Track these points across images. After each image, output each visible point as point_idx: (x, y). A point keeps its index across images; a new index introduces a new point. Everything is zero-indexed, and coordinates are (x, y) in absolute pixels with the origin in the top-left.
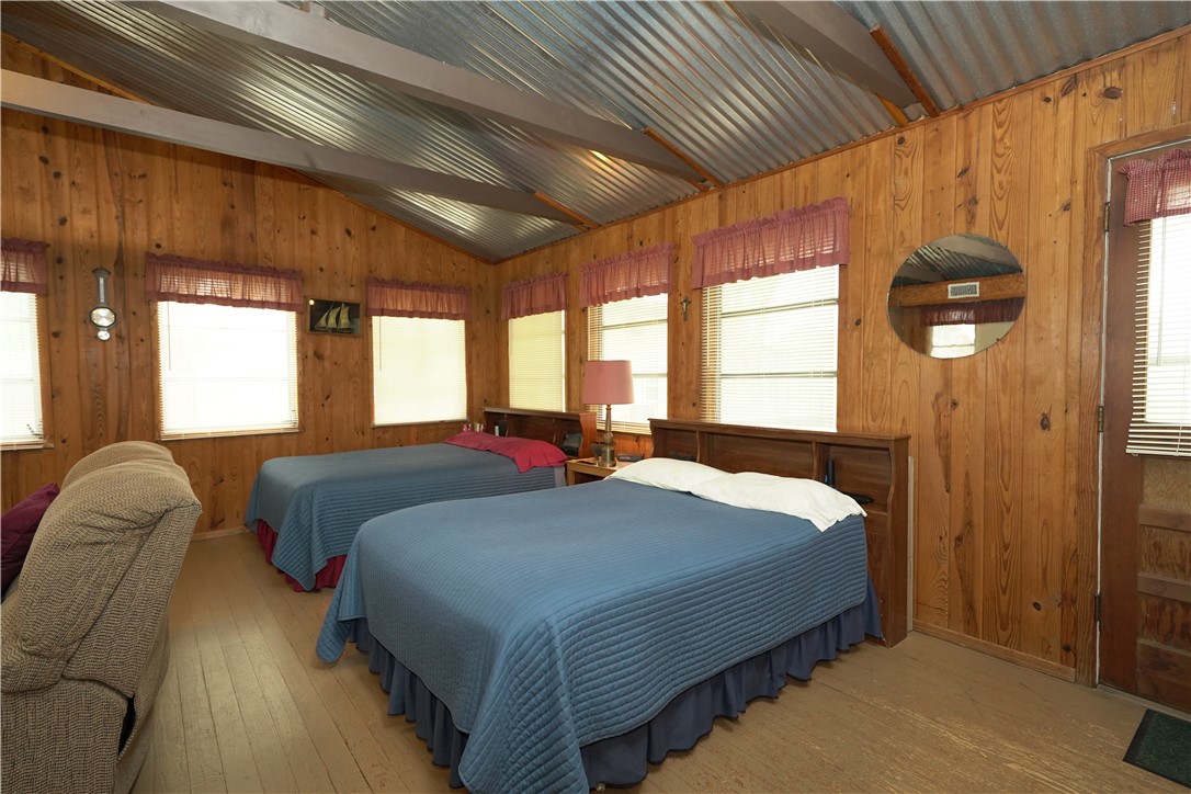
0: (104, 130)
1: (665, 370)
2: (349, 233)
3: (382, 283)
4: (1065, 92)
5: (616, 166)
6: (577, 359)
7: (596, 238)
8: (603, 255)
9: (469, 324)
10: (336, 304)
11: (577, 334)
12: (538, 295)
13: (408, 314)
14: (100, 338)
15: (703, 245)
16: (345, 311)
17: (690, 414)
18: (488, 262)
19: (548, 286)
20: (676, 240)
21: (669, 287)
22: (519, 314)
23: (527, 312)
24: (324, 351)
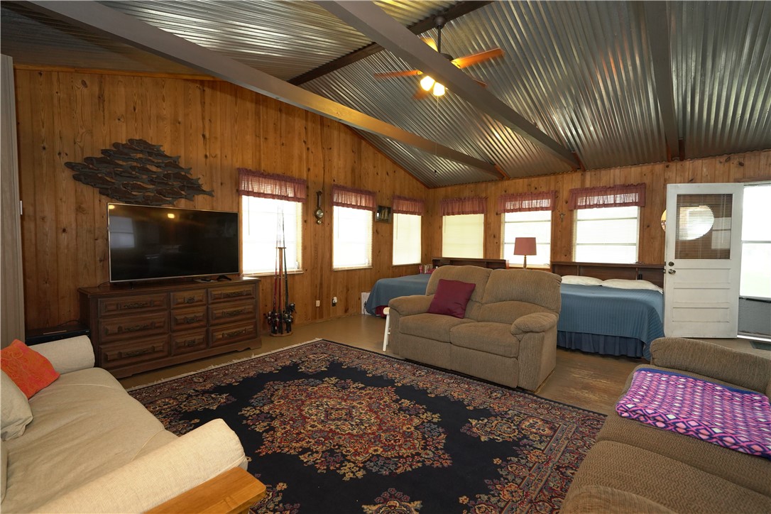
0: (321, 116)
1: (549, 241)
2: (388, 174)
3: (400, 198)
4: (726, 161)
5: (512, 135)
6: (492, 236)
7: (506, 183)
8: (511, 191)
9: (422, 217)
10: (384, 208)
11: (492, 225)
12: (467, 206)
13: (406, 212)
14: (318, 223)
15: (576, 193)
16: (387, 211)
17: (563, 259)
18: (428, 188)
19: (475, 202)
20: (556, 189)
21: (553, 208)
22: (453, 214)
23: (459, 214)
24: (379, 230)
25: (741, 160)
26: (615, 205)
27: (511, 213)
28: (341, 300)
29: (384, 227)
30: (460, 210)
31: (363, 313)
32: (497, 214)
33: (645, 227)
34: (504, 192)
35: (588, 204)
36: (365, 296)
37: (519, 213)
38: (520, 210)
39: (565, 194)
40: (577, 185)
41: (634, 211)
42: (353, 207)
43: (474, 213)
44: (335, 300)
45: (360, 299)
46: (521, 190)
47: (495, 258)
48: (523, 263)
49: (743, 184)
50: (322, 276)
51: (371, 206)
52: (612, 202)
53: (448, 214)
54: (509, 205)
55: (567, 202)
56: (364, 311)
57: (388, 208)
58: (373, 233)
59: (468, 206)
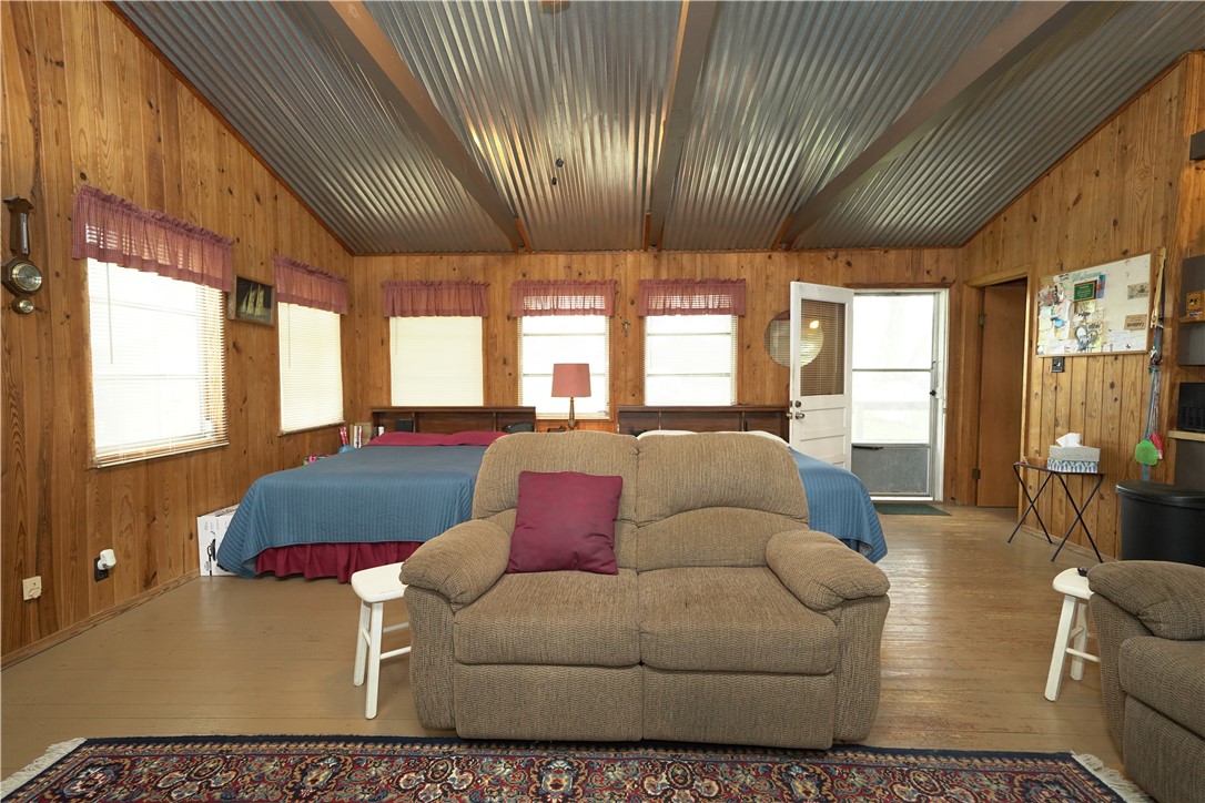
2: (258, 199)
3: (292, 265)
4: (834, 258)
6: (500, 359)
7: (526, 259)
8: (536, 276)
9: (342, 316)
10: (254, 285)
11: (500, 339)
12: (446, 298)
13: (310, 303)
14: (19, 311)
15: (647, 288)
16: (261, 294)
17: (629, 402)
18: (352, 253)
19: (463, 292)
20: (615, 278)
21: (612, 313)
22: (415, 314)
23: (428, 313)
24: (241, 343)
25: (849, 258)
26: (707, 311)
27: (537, 317)
28: (127, 555)
29: (255, 336)
30: (432, 307)
31: (204, 572)
32: (509, 318)
33: (745, 348)
34: (520, 277)
35: (667, 306)
36: (213, 528)
37: (552, 318)
38: (555, 311)
39: (629, 289)
40: (648, 274)
41: (726, 323)
42: (163, 271)
43: (462, 315)
44: (108, 558)
45: (193, 535)
46: (552, 277)
47: (509, 404)
48: (568, 411)
49: (853, 291)
50: (45, 492)
51: (219, 275)
52: (703, 306)
53: (403, 314)
54: (533, 303)
55: (632, 303)
56: (208, 568)
57: (263, 286)
58: (226, 350)
59: (447, 300)
